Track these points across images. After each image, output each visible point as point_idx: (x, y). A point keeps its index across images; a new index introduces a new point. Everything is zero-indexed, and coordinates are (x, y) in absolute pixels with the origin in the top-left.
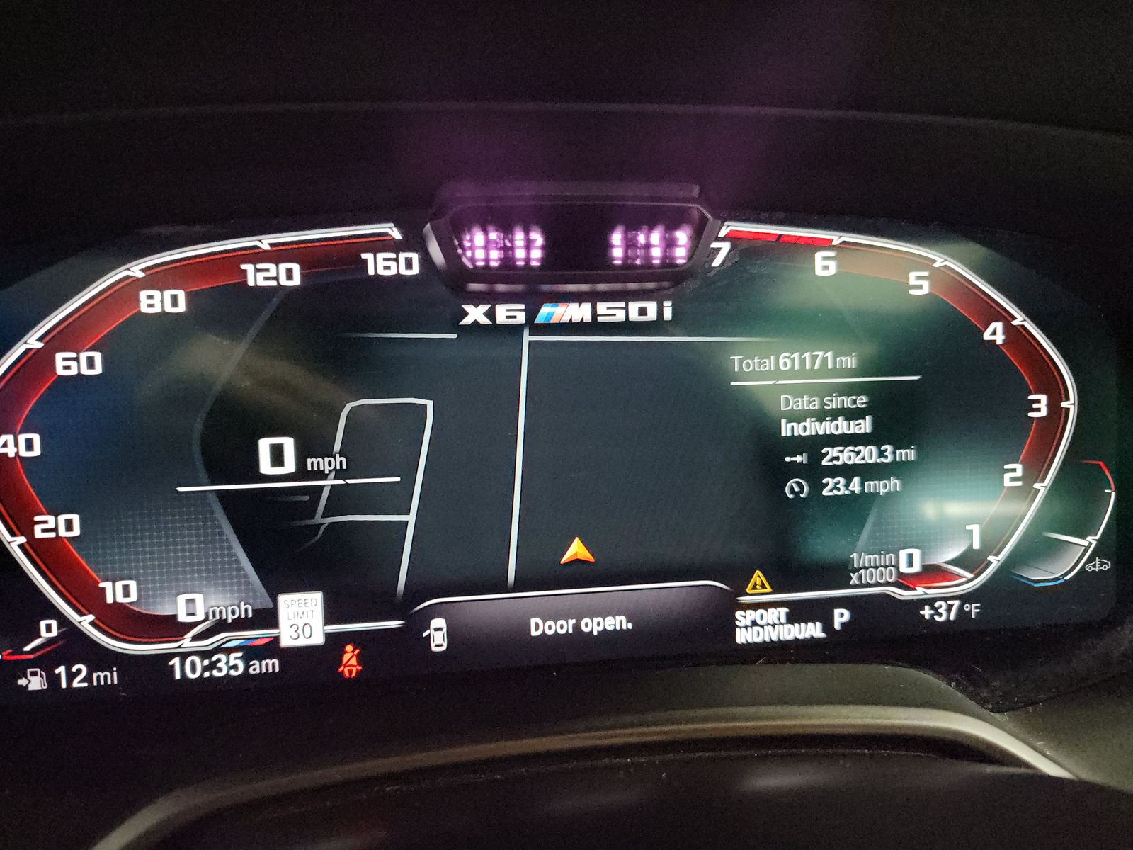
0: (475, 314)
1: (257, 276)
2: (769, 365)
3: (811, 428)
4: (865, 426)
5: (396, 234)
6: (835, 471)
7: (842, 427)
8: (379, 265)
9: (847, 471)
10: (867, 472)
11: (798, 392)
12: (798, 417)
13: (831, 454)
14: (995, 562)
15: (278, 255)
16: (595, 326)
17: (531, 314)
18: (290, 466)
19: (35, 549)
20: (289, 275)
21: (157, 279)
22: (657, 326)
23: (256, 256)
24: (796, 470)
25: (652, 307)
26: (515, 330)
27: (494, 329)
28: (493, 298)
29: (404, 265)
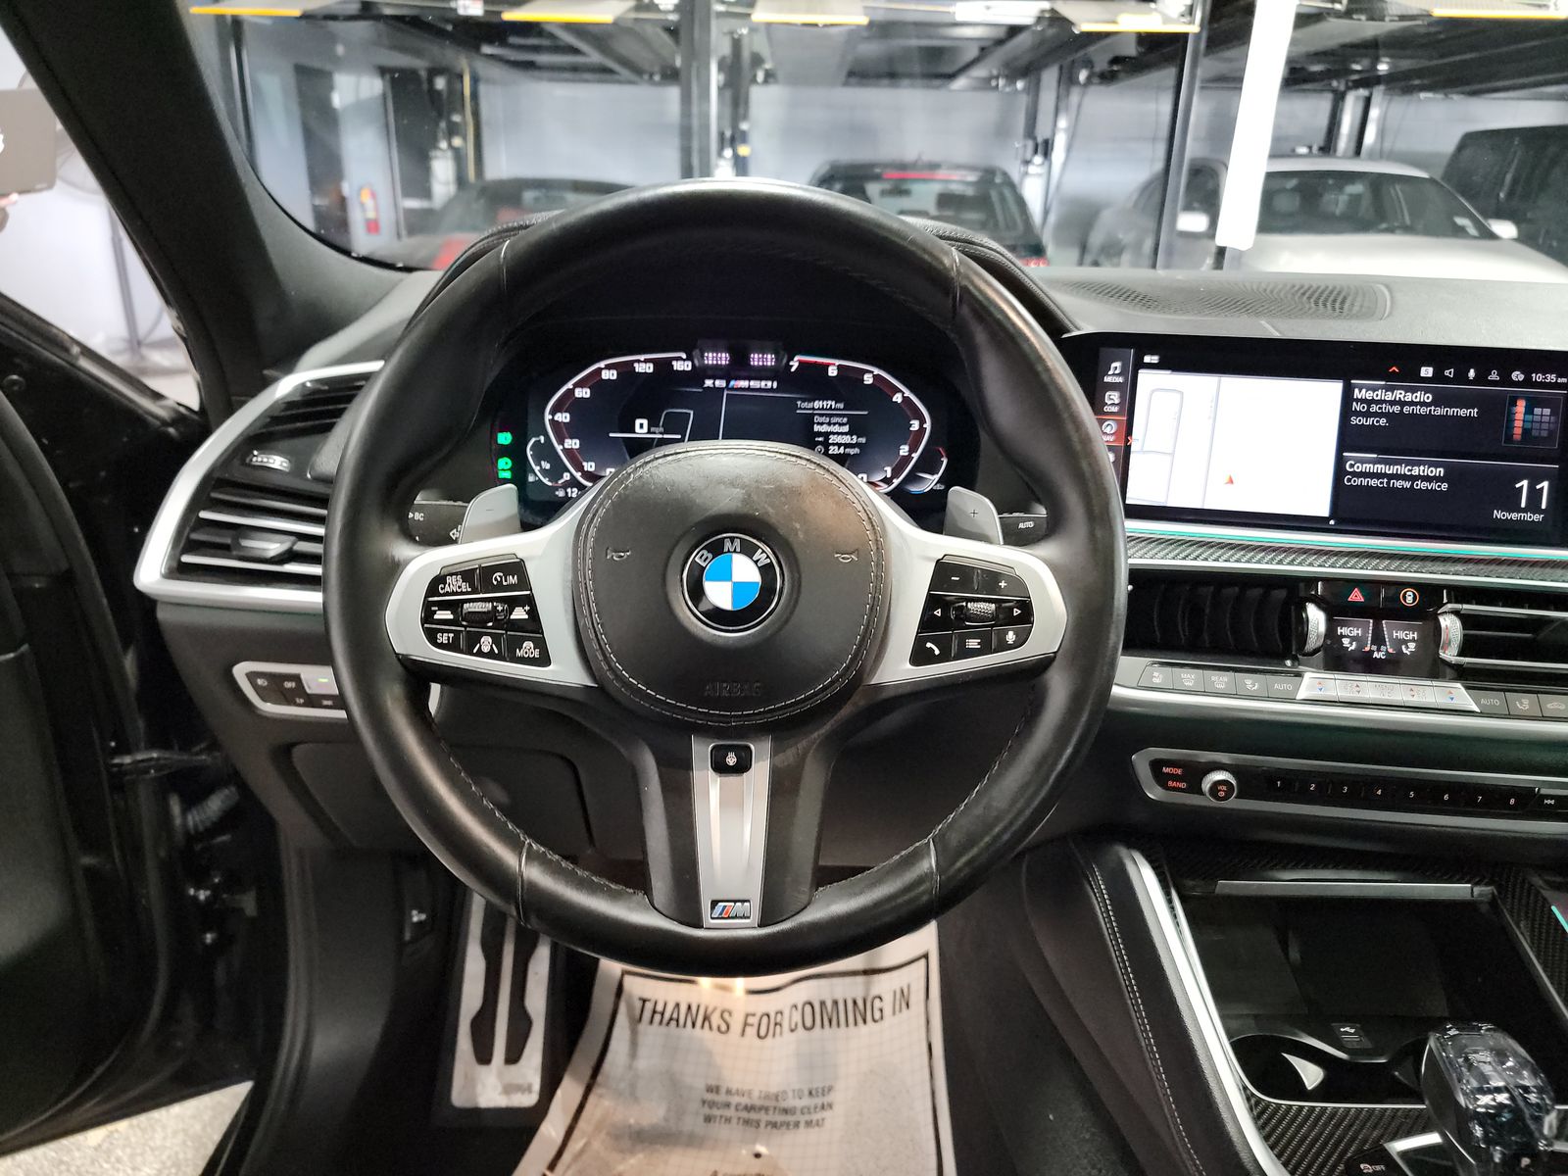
0: (709, 383)
1: (640, 368)
2: (810, 405)
3: (824, 429)
4: (846, 429)
5: (684, 356)
6: (834, 444)
7: (836, 429)
8: (678, 366)
9: (839, 445)
10: (847, 446)
11: (821, 415)
12: (822, 424)
13: (833, 439)
14: (896, 482)
15: (646, 361)
16: (749, 389)
17: (728, 384)
18: (645, 429)
19: (565, 450)
20: (649, 368)
21: (609, 367)
22: (772, 390)
23: (639, 361)
24: (819, 443)
25: (769, 384)
26: (722, 390)
27: (715, 389)
28: (714, 378)
29: (686, 366)
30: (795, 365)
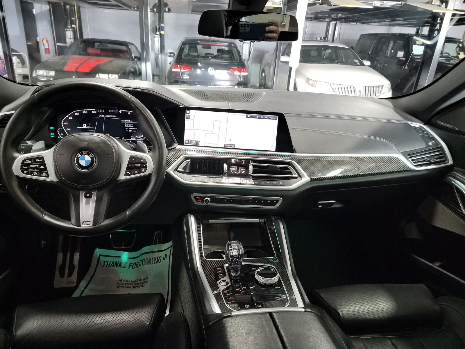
0: (100, 116)
1: (84, 112)
2: (124, 121)
3: (128, 126)
4: (133, 126)
5: (94, 110)
6: (130, 130)
7: (130, 126)
8: (93, 112)
9: (131, 130)
10: (133, 130)
11: (127, 123)
12: (127, 125)
13: (130, 128)
14: (144, 138)
15: (85, 111)
16: (110, 117)
17: (105, 116)
18: (86, 126)
19: (67, 131)
20: (86, 112)
21: (77, 112)
22: (115, 117)
23: (84, 111)
24: (127, 129)
25: (115, 116)
26: (103, 117)
27: (102, 117)
28: (102, 115)
29: (95, 112)
30: (121, 112)
